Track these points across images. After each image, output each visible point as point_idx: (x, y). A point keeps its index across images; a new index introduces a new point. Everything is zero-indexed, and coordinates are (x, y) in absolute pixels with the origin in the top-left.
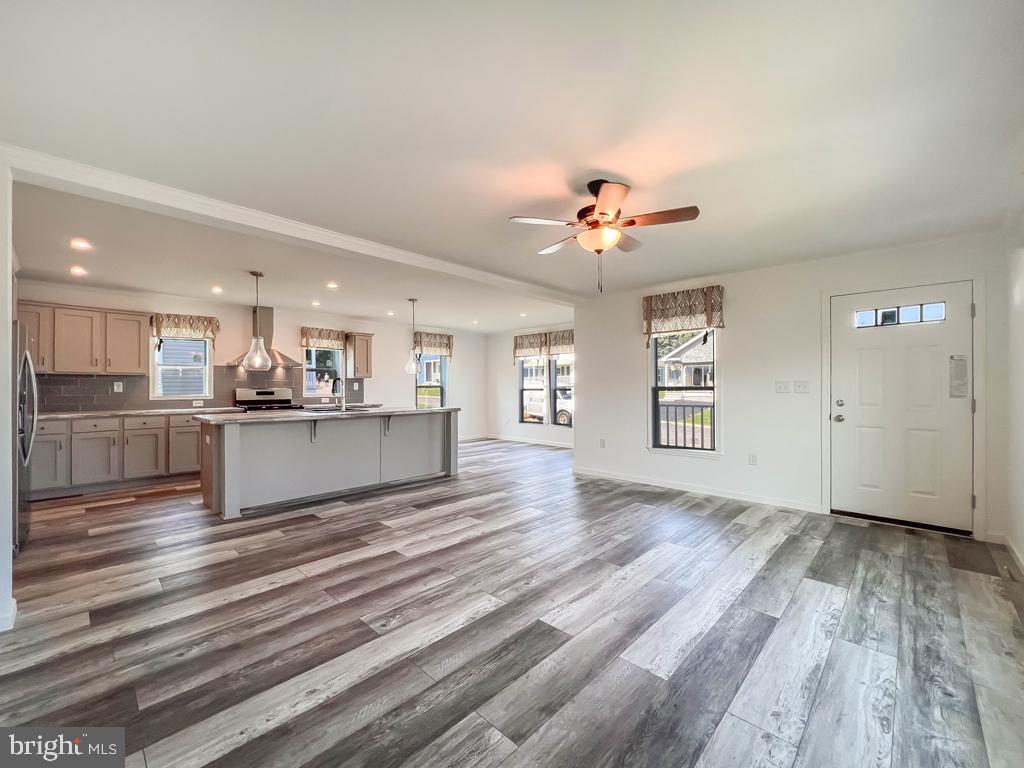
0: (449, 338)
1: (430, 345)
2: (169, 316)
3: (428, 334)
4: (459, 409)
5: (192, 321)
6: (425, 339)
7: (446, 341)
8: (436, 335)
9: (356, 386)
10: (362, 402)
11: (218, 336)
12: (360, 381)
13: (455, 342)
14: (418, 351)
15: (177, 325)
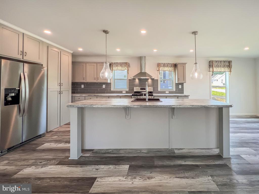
0: (230, 62)
1: (217, 66)
2: (115, 63)
3: (216, 61)
4: (231, 106)
5: (121, 64)
6: (215, 64)
7: (227, 64)
8: (221, 61)
9: (180, 87)
10: (183, 93)
11: (130, 69)
12: (182, 84)
13: (233, 64)
14: (211, 70)
15: (117, 66)
